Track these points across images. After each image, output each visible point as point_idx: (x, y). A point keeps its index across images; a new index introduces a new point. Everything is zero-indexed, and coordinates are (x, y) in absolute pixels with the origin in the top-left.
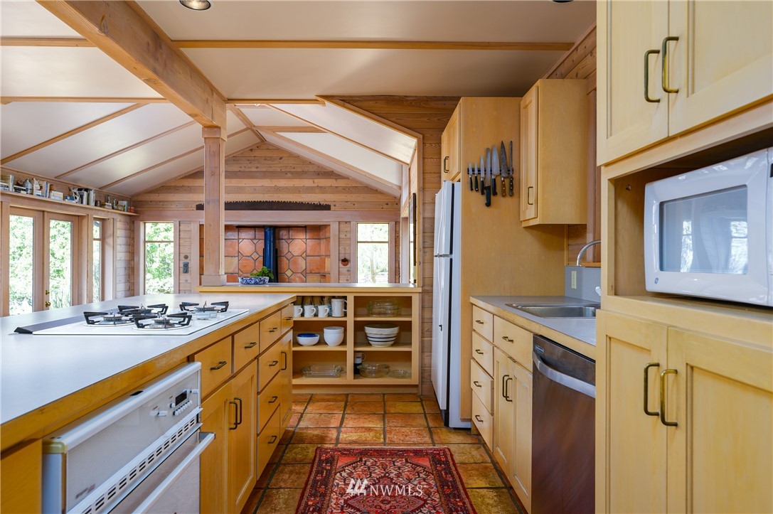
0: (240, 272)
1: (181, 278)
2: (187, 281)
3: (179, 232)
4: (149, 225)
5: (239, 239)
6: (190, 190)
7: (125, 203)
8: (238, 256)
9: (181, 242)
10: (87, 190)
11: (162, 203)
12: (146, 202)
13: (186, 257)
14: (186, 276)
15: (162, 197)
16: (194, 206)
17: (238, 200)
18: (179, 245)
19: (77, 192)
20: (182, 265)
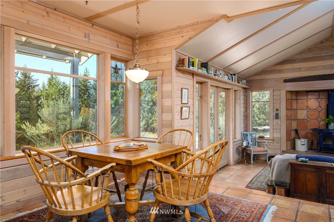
0: (308, 119)
1: (274, 122)
2: (278, 123)
3: (273, 96)
4: (254, 93)
5: (307, 99)
6: (280, 71)
7: (245, 81)
8: (307, 109)
9: (274, 101)
10: (234, 75)
11: (262, 80)
12: (254, 80)
13: (277, 110)
14: (278, 121)
15: (263, 77)
16: (282, 80)
17: (312, 75)
18: (273, 103)
19: (230, 76)
20: (275, 115)
